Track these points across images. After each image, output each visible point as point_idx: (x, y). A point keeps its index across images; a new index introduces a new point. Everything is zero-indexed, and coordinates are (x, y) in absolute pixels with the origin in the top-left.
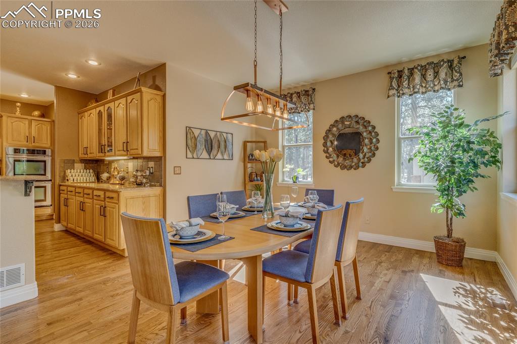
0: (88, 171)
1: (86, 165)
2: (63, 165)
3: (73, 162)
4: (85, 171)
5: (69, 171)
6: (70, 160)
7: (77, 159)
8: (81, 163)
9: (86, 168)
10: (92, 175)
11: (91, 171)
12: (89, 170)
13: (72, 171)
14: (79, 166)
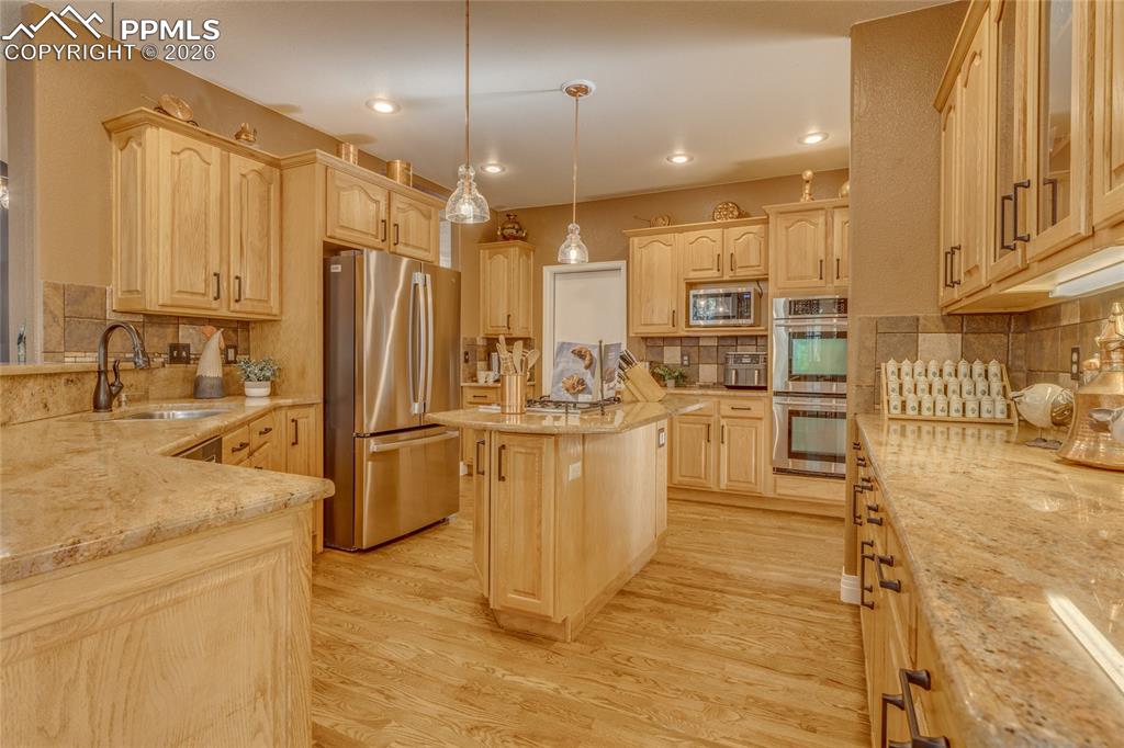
0: (978, 367)
1: (971, 337)
2: (870, 344)
3: (915, 326)
4: (963, 367)
5: (891, 365)
6: (903, 319)
7: (930, 313)
8: (949, 330)
9: (968, 355)
10: (996, 386)
11: (994, 367)
12: (986, 362)
13: (906, 366)
14: (939, 347)
